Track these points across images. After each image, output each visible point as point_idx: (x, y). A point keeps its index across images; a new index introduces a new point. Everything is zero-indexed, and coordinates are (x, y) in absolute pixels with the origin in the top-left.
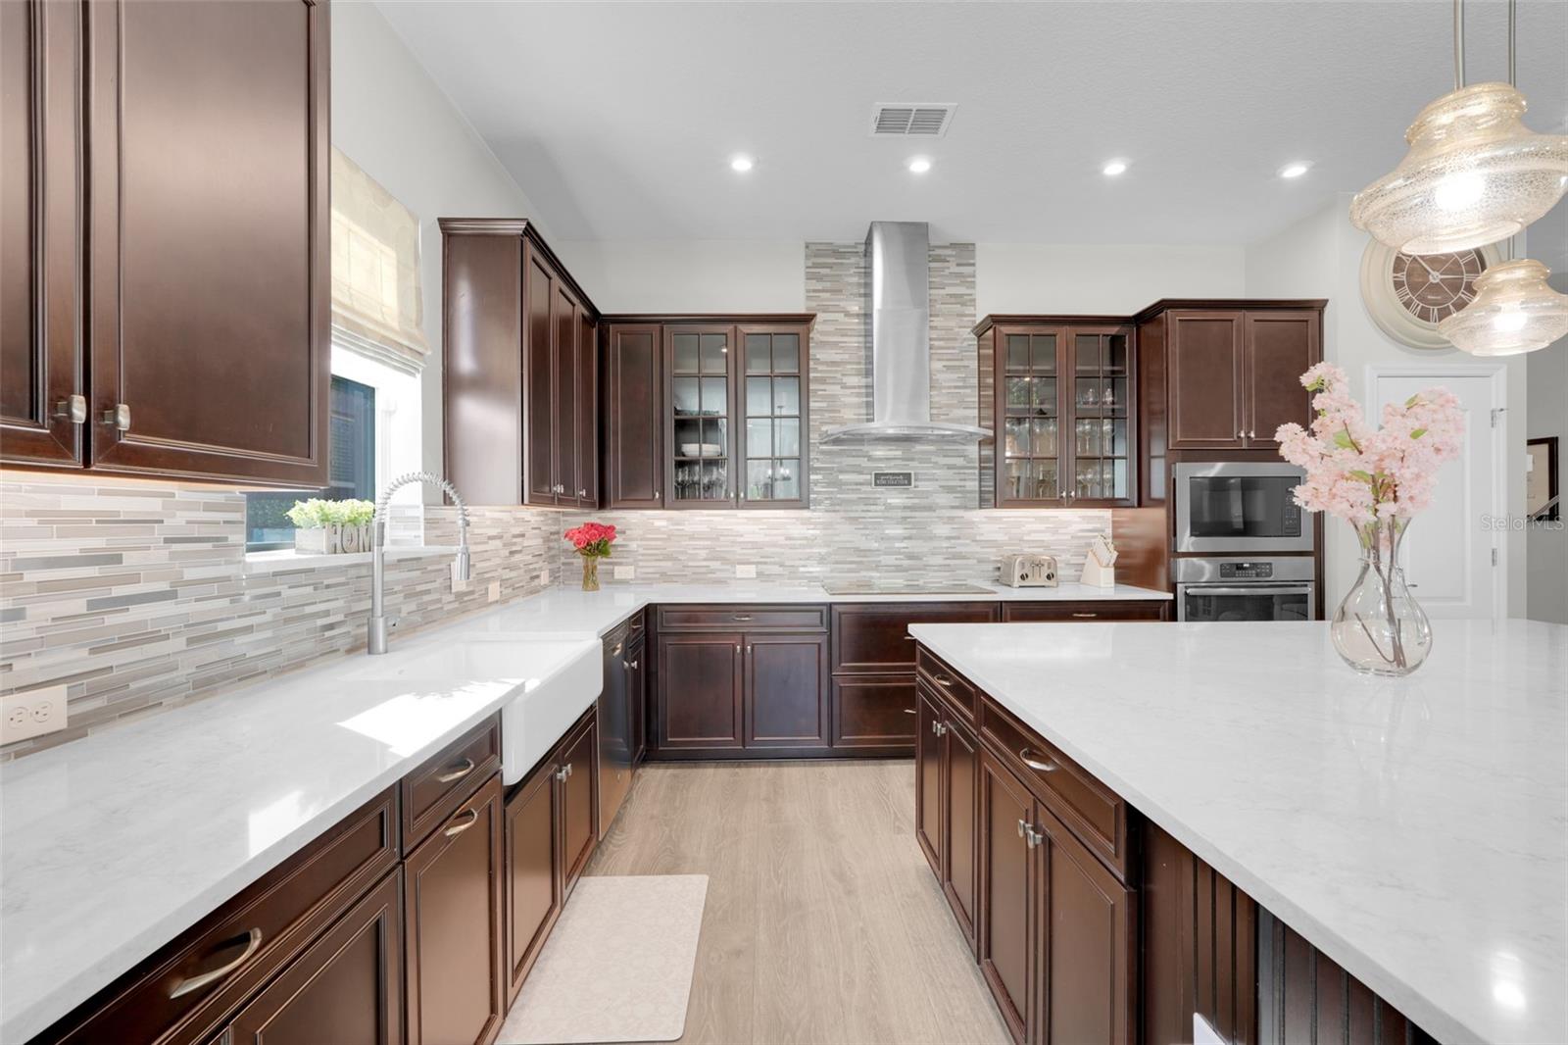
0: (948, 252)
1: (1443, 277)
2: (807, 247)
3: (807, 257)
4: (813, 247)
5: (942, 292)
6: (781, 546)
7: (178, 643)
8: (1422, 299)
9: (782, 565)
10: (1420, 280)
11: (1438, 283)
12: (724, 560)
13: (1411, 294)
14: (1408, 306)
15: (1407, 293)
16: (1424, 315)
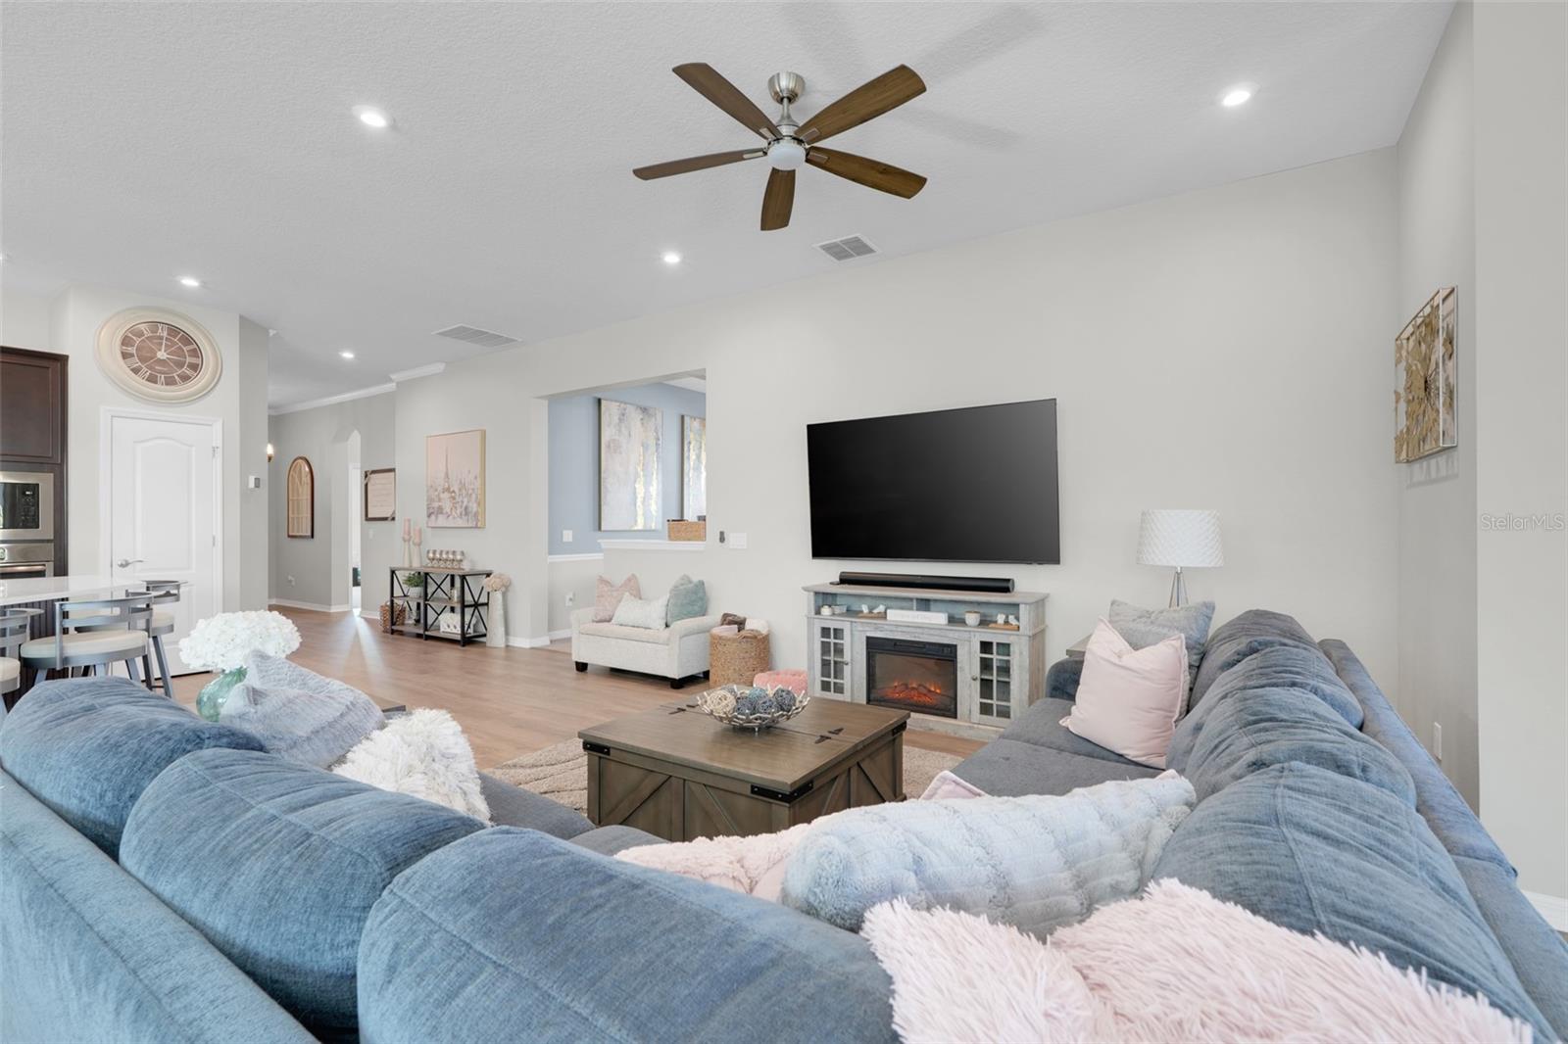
1: (167, 354)
8: (150, 368)
10: (149, 355)
11: (165, 359)
13: (140, 364)
14: (136, 371)
15: (136, 362)
16: (152, 379)
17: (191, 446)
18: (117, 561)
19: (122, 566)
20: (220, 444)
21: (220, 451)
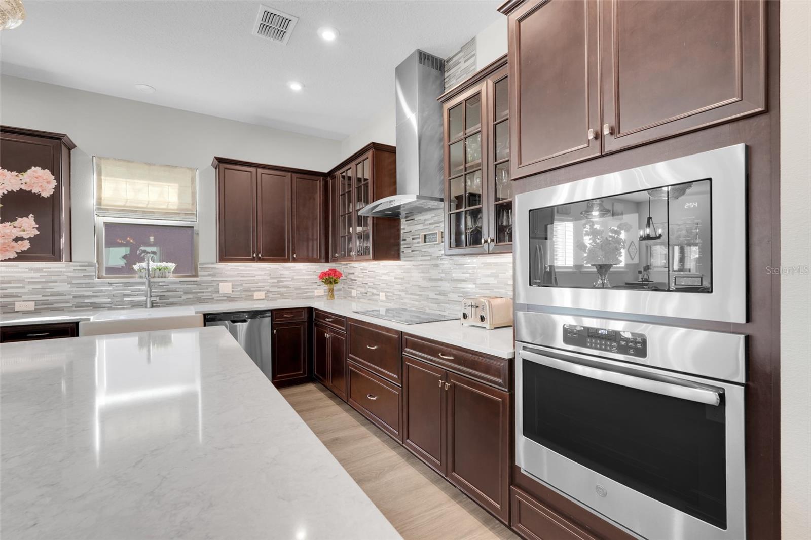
6: (394, 282)
12: (377, 289)
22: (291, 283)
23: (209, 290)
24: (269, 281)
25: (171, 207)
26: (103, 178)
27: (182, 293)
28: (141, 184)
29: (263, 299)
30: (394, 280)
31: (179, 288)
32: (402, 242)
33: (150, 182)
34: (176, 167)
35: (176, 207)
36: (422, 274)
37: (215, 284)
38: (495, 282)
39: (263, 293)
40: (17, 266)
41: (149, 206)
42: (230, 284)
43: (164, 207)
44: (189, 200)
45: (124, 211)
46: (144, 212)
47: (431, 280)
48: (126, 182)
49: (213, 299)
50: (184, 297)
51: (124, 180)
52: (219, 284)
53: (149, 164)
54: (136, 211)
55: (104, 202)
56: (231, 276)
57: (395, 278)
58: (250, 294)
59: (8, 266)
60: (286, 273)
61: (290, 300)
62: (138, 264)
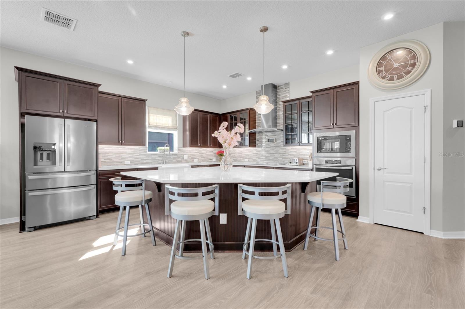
0: (283, 86)
1: (399, 64)
2: (256, 92)
3: (256, 94)
4: (257, 92)
5: (282, 96)
6: (252, 155)
7: (140, 160)
8: (390, 74)
9: (252, 159)
10: (390, 68)
11: (397, 67)
12: (243, 158)
13: (386, 74)
14: (383, 78)
15: (384, 73)
16: (391, 79)
17: (413, 108)
18: (376, 168)
19: (379, 170)
20: (429, 105)
21: (429, 107)
22: (205, 156)
23: (181, 158)
24: (199, 155)
25: (170, 126)
26: (150, 114)
27: (173, 159)
28: (161, 117)
29: (197, 162)
30: (252, 154)
31: (172, 157)
32: (257, 141)
33: (163, 116)
34: (171, 110)
35: (171, 126)
36: (267, 152)
37: (182, 156)
38: (296, 154)
39: (197, 160)
40: (124, 148)
41: (164, 125)
42: (187, 156)
43: (168, 126)
44: (175, 123)
45: (157, 127)
46: (162, 127)
47: (270, 154)
48: (157, 116)
49: (182, 161)
50: (173, 161)
51: (156, 115)
52: (184, 156)
53: (163, 109)
54: (160, 127)
55: (150, 124)
56: (187, 153)
57: (253, 154)
58: (193, 160)
59: (123, 148)
60: (203, 152)
61: (205, 162)
62: (159, 148)
